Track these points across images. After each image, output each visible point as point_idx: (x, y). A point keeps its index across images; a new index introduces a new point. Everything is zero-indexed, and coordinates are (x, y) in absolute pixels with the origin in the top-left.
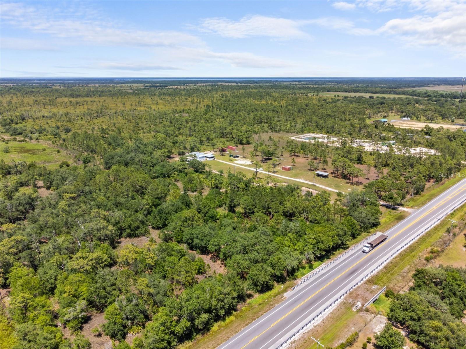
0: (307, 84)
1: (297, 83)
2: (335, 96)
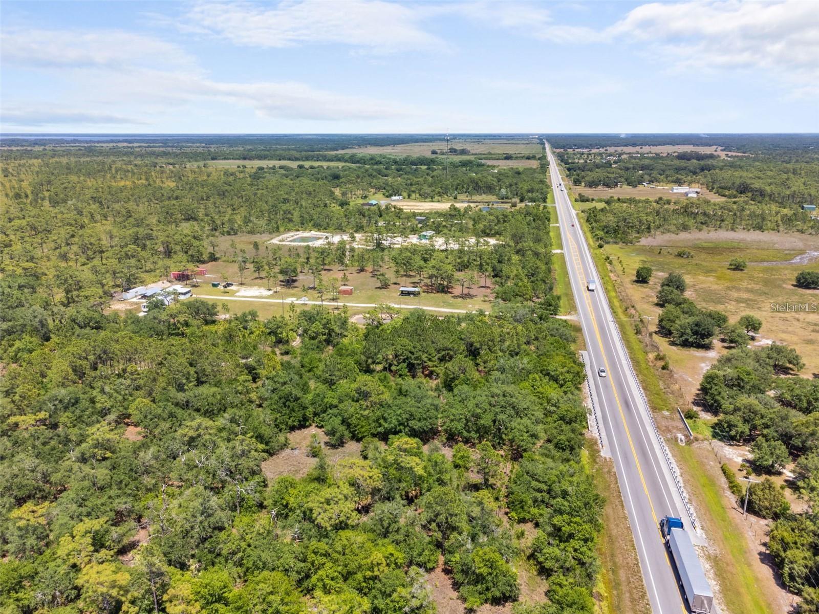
0: (149, 147)
1: (125, 144)
2: (239, 167)
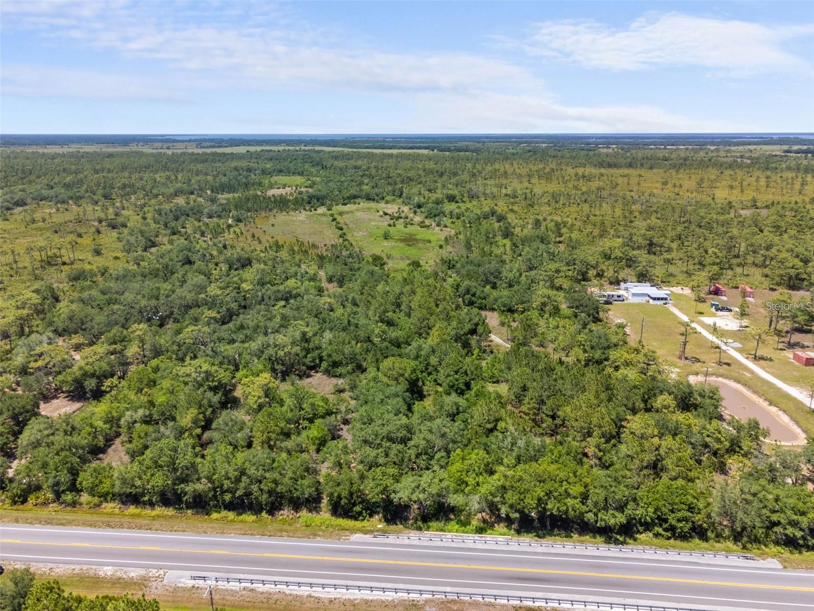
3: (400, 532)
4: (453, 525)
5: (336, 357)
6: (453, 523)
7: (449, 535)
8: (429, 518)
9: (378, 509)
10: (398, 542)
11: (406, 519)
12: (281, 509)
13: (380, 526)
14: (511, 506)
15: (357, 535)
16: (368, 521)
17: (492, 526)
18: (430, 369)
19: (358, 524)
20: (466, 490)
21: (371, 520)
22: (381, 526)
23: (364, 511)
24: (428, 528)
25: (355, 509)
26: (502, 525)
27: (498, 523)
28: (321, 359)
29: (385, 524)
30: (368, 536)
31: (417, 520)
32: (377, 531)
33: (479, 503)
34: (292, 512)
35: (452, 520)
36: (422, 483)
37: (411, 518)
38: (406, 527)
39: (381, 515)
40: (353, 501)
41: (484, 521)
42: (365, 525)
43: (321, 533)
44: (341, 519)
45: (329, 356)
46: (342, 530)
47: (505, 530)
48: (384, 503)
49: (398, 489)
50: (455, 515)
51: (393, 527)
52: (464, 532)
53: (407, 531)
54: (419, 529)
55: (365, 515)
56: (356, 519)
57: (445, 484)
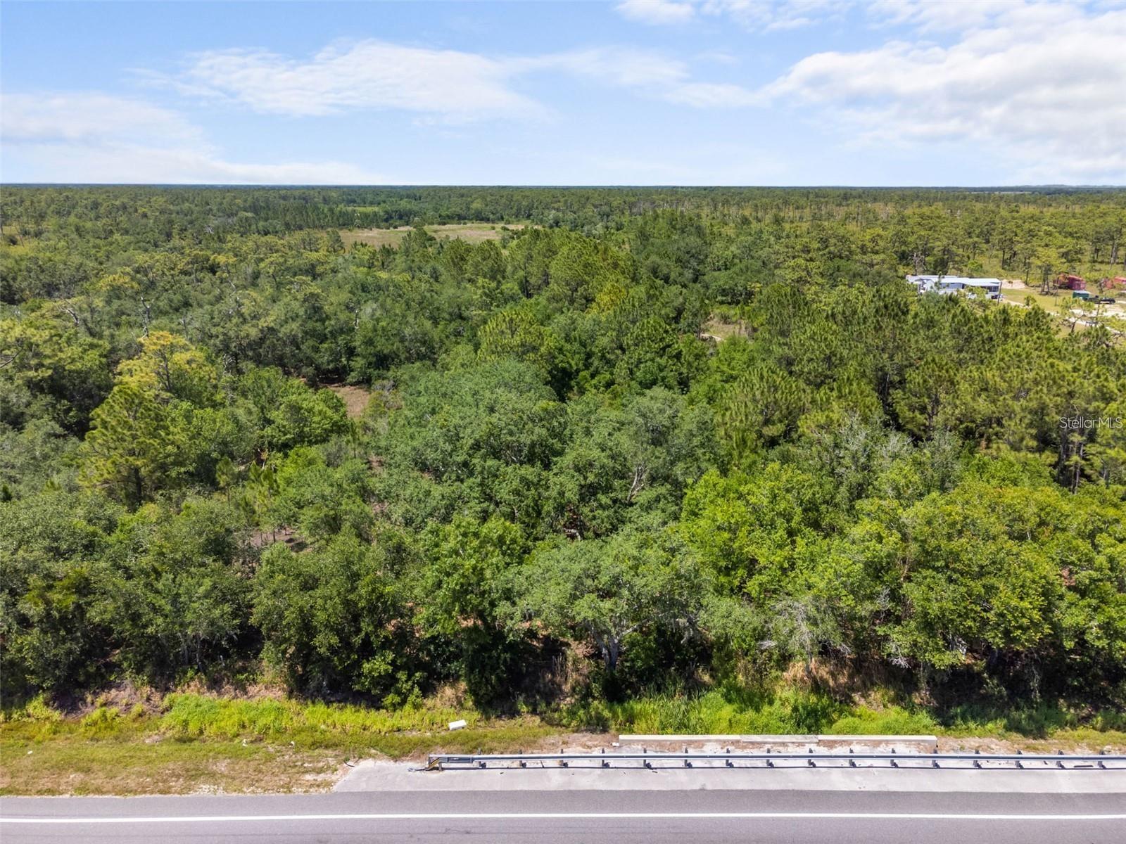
3: (531, 743)
4: (713, 705)
5: (383, 346)
6: (715, 696)
7: (712, 744)
8: (631, 685)
9: (453, 666)
10: (522, 781)
11: (552, 694)
12: (108, 686)
13: (457, 724)
14: (928, 625)
15: (367, 764)
16: (416, 707)
17: (844, 700)
18: (596, 362)
19: (379, 721)
20: (753, 586)
21: (429, 702)
22: (462, 723)
23: (402, 676)
24: (630, 721)
25: (366, 666)
26: (876, 695)
27: (865, 689)
28: (351, 352)
29: (476, 715)
30: (407, 764)
31: (587, 694)
32: (446, 743)
33: (814, 622)
34: (147, 690)
35: (708, 688)
36: (606, 562)
37: (567, 688)
38: (551, 723)
39: (463, 685)
40: (357, 640)
41: (818, 687)
42: (405, 723)
43: (222, 766)
44: (321, 708)
45: (369, 342)
46: (315, 745)
47: (895, 713)
48: (470, 641)
49: (520, 583)
50: (713, 672)
51: (502, 726)
52: (754, 729)
53: (555, 736)
54: (598, 725)
55: (405, 687)
56: (375, 703)
57: (686, 563)
